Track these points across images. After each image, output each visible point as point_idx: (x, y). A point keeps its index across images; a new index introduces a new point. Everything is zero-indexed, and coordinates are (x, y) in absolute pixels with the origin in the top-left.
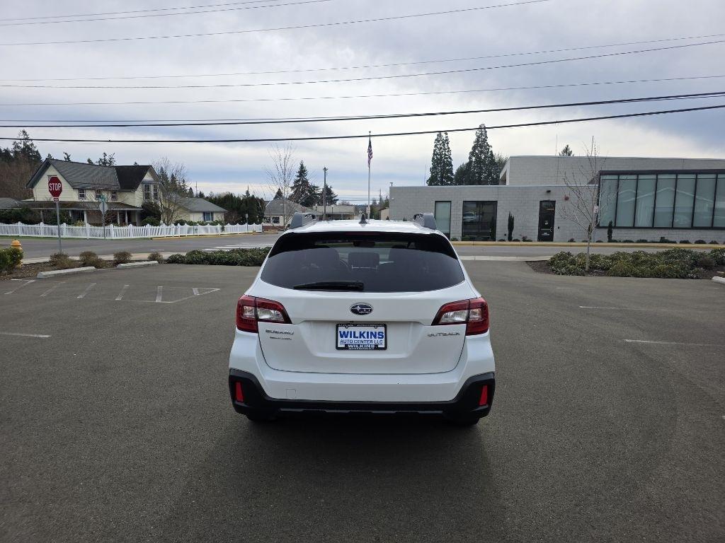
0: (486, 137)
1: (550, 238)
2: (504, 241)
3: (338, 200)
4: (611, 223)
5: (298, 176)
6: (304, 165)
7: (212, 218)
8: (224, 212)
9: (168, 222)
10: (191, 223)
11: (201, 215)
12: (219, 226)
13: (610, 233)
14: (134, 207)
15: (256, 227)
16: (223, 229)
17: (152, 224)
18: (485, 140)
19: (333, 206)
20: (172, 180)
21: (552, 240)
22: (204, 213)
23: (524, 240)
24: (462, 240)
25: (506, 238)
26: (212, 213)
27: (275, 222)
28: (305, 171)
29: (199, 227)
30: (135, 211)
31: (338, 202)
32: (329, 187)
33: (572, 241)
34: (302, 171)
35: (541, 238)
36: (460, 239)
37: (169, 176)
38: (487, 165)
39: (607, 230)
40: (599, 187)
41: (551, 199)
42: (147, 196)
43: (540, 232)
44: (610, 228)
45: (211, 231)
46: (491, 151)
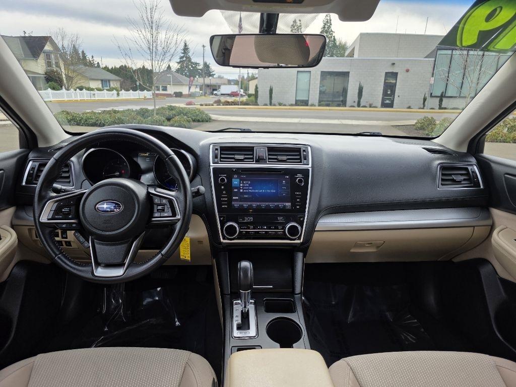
0: (331, 24)
1: (391, 105)
2: (354, 107)
3: (214, 74)
4: (443, 93)
5: (182, 53)
6: (187, 44)
7: (109, 85)
8: (120, 80)
9: (68, 87)
10: (89, 89)
11: (100, 82)
12: (115, 92)
13: (441, 101)
14: (38, 74)
15: (147, 94)
16: (118, 94)
17: (54, 89)
18: (329, 27)
19: (210, 78)
20: (83, 56)
21: (392, 107)
22: (102, 80)
23: (370, 106)
24: (319, 106)
25: (356, 104)
26: (109, 81)
27: (163, 90)
28: (188, 49)
29: (96, 92)
30: (39, 77)
31: (215, 76)
32: (208, 64)
33: (409, 108)
34: (186, 49)
35: (384, 105)
36: (317, 104)
37: (80, 52)
38: (330, 47)
39: (439, 99)
40: (435, 61)
41: (394, 71)
42: (49, 64)
43: (383, 100)
44: (442, 97)
45: (106, 95)
46: (334, 36)
